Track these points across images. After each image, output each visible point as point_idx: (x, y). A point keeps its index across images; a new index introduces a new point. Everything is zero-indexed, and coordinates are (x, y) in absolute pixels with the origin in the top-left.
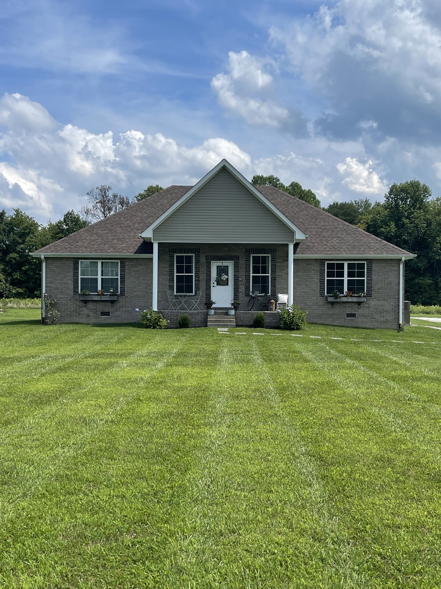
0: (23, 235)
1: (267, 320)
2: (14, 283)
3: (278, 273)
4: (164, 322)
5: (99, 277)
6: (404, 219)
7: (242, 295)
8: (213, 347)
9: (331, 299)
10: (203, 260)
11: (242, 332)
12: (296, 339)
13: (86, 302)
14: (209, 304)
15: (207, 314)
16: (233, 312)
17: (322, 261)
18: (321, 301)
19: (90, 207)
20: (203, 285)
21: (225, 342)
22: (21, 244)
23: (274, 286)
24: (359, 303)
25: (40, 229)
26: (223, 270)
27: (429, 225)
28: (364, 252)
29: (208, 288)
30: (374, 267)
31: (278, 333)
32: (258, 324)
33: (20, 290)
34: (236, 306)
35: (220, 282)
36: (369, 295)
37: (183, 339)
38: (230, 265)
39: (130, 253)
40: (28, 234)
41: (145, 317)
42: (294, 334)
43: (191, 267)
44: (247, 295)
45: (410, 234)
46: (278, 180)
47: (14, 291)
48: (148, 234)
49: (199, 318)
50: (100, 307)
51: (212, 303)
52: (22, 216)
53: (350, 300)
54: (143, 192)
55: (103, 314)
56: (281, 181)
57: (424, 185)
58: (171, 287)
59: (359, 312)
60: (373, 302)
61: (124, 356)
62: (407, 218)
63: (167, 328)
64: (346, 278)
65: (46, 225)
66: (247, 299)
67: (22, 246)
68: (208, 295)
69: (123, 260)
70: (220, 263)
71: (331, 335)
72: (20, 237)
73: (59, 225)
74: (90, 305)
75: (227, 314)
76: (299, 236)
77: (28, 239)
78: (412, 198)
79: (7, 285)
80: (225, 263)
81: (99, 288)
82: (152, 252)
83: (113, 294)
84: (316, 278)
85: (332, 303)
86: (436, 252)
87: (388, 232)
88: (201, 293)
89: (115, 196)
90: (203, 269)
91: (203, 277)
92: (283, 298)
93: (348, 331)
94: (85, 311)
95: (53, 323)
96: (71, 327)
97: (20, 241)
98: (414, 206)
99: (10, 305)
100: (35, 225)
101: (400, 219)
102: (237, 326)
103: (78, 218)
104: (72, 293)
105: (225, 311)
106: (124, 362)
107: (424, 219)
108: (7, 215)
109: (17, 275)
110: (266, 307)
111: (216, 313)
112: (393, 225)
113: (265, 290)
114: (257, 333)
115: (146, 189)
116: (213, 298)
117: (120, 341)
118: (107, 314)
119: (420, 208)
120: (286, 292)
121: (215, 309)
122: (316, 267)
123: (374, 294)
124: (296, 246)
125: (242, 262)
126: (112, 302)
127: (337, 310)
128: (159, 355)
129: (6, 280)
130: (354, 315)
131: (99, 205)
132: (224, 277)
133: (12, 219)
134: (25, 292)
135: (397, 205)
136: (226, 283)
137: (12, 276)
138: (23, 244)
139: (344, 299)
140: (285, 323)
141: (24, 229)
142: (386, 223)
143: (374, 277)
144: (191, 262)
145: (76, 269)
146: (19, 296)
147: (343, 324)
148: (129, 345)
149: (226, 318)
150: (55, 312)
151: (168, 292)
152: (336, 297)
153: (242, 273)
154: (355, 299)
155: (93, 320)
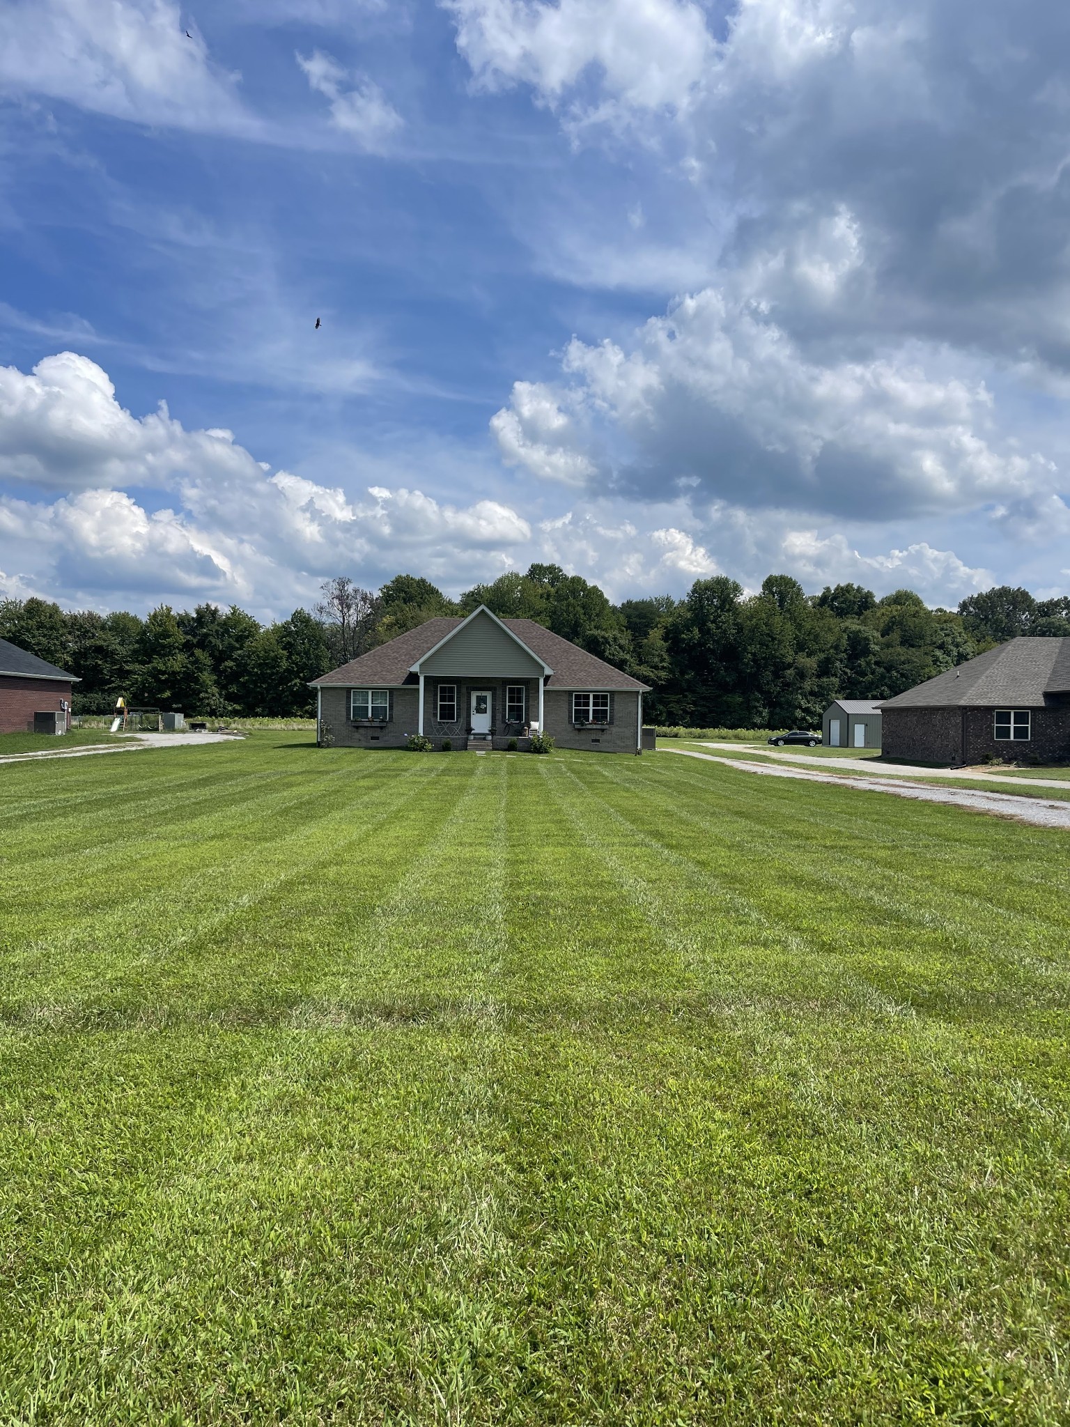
0: (240, 639)
1: (519, 745)
2: (230, 698)
3: (531, 703)
4: (429, 746)
5: (370, 706)
6: (709, 624)
7: (498, 722)
8: (472, 766)
9: (577, 726)
10: (464, 690)
11: (497, 755)
12: (541, 761)
13: (357, 727)
14: (469, 730)
15: (467, 739)
16: (490, 738)
17: (570, 693)
18: (569, 728)
19: (325, 603)
20: (464, 714)
21: (482, 762)
22: (238, 649)
23: (527, 715)
24: (603, 730)
25: (262, 631)
26: (481, 700)
27: (740, 629)
28: (606, 685)
29: (469, 716)
30: (616, 697)
31: (529, 756)
32: (511, 748)
33: (238, 707)
34: (492, 732)
35: (479, 711)
36: (611, 723)
37: (447, 760)
38: (488, 695)
39: (397, 684)
40: (247, 637)
41: (412, 742)
42: (541, 757)
43: (453, 697)
44: (504, 722)
45: (717, 642)
46: (561, 571)
47: (230, 708)
48: (415, 668)
49: (460, 742)
50: (371, 733)
51: (472, 729)
52: (239, 614)
53: (595, 727)
54: (389, 583)
55: (373, 738)
56: (565, 572)
57: (734, 583)
58: (435, 715)
59: (603, 738)
60: (614, 730)
61: (406, 770)
62: (713, 622)
63: (432, 751)
64: (591, 708)
65: (269, 626)
66: (504, 726)
67: (239, 652)
68: (469, 723)
69: (392, 690)
70: (479, 693)
71: (574, 758)
72: (237, 641)
73: (285, 627)
74: (362, 731)
75: (484, 739)
76: (548, 671)
77: (247, 643)
78: (719, 597)
79: (222, 700)
80: (484, 693)
81: (370, 715)
82: (418, 683)
83: (383, 721)
84: (566, 706)
85: (579, 730)
86: (747, 664)
87: (690, 639)
88: (461, 720)
89: (356, 591)
90: (464, 699)
91: (464, 706)
92: (535, 725)
93: (590, 754)
94: (357, 736)
95: (329, 746)
96: (347, 750)
97: (237, 646)
98: (722, 607)
99: (233, 726)
100: (257, 626)
101: (704, 624)
102: (494, 749)
103: (309, 617)
104: (344, 719)
105: (482, 737)
106: (407, 774)
107: (734, 624)
108: (220, 613)
109: (233, 689)
110: (520, 732)
111: (475, 739)
112: (696, 631)
113: (519, 718)
114: (510, 756)
115: (394, 579)
116: (473, 725)
117: (395, 761)
118: (377, 738)
119: (729, 611)
120: (537, 720)
121: (474, 734)
122: (565, 698)
123: (616, 723)
124: (547, 679)
125: (499, 692)
126: (382, 728)
127: (583, 736)
128: (430, 770)
129: (220, 695)
130: (598, 741)
131: (336, 602)
132: (483, 706)
133: (228, 618)
134: (243, 709)
135: (702, 607)
136: (484, 711)
137: (227, 689)
138: (241, 649)
139: (589, 727)
140: (535, 748)
141: (241, 631)
142: (688, 628)
143: (616, 707)
144: (453, 692)
145: (349, 698)
146: (235, 713)
147: (588, 748)
148: (404, 764)
149: (483, 743)
150: (330, 737)
151: (432, 719)
152: (582, 724)
153: (499, 703)
154: (599, 727)
155: (364, 744)
